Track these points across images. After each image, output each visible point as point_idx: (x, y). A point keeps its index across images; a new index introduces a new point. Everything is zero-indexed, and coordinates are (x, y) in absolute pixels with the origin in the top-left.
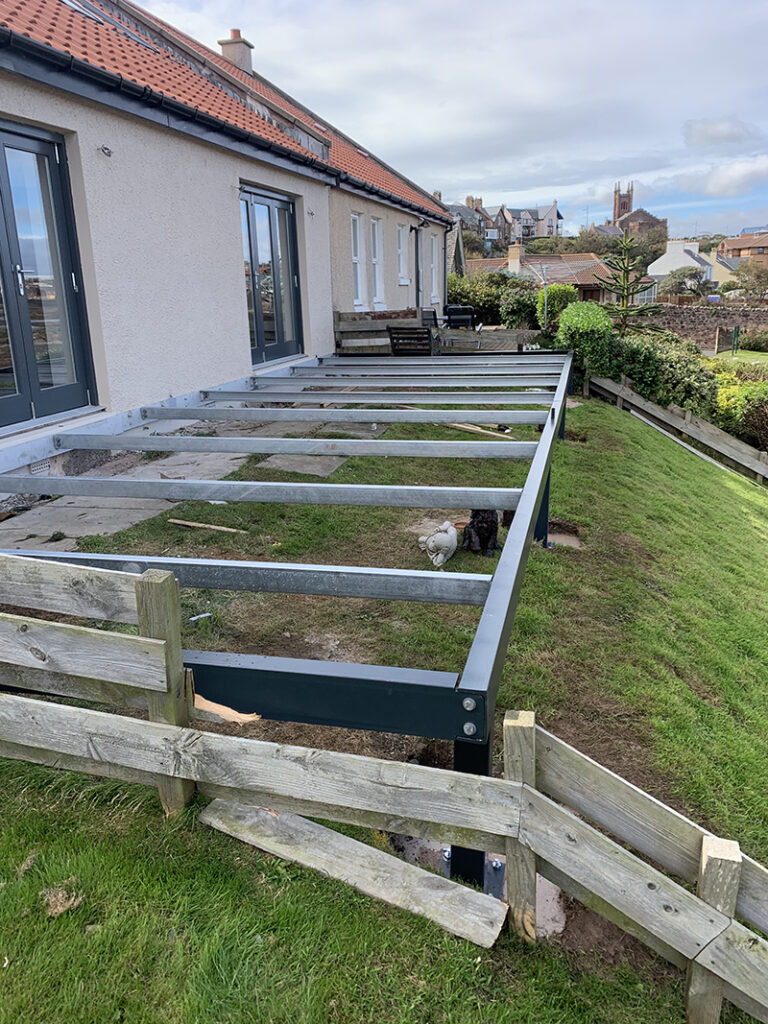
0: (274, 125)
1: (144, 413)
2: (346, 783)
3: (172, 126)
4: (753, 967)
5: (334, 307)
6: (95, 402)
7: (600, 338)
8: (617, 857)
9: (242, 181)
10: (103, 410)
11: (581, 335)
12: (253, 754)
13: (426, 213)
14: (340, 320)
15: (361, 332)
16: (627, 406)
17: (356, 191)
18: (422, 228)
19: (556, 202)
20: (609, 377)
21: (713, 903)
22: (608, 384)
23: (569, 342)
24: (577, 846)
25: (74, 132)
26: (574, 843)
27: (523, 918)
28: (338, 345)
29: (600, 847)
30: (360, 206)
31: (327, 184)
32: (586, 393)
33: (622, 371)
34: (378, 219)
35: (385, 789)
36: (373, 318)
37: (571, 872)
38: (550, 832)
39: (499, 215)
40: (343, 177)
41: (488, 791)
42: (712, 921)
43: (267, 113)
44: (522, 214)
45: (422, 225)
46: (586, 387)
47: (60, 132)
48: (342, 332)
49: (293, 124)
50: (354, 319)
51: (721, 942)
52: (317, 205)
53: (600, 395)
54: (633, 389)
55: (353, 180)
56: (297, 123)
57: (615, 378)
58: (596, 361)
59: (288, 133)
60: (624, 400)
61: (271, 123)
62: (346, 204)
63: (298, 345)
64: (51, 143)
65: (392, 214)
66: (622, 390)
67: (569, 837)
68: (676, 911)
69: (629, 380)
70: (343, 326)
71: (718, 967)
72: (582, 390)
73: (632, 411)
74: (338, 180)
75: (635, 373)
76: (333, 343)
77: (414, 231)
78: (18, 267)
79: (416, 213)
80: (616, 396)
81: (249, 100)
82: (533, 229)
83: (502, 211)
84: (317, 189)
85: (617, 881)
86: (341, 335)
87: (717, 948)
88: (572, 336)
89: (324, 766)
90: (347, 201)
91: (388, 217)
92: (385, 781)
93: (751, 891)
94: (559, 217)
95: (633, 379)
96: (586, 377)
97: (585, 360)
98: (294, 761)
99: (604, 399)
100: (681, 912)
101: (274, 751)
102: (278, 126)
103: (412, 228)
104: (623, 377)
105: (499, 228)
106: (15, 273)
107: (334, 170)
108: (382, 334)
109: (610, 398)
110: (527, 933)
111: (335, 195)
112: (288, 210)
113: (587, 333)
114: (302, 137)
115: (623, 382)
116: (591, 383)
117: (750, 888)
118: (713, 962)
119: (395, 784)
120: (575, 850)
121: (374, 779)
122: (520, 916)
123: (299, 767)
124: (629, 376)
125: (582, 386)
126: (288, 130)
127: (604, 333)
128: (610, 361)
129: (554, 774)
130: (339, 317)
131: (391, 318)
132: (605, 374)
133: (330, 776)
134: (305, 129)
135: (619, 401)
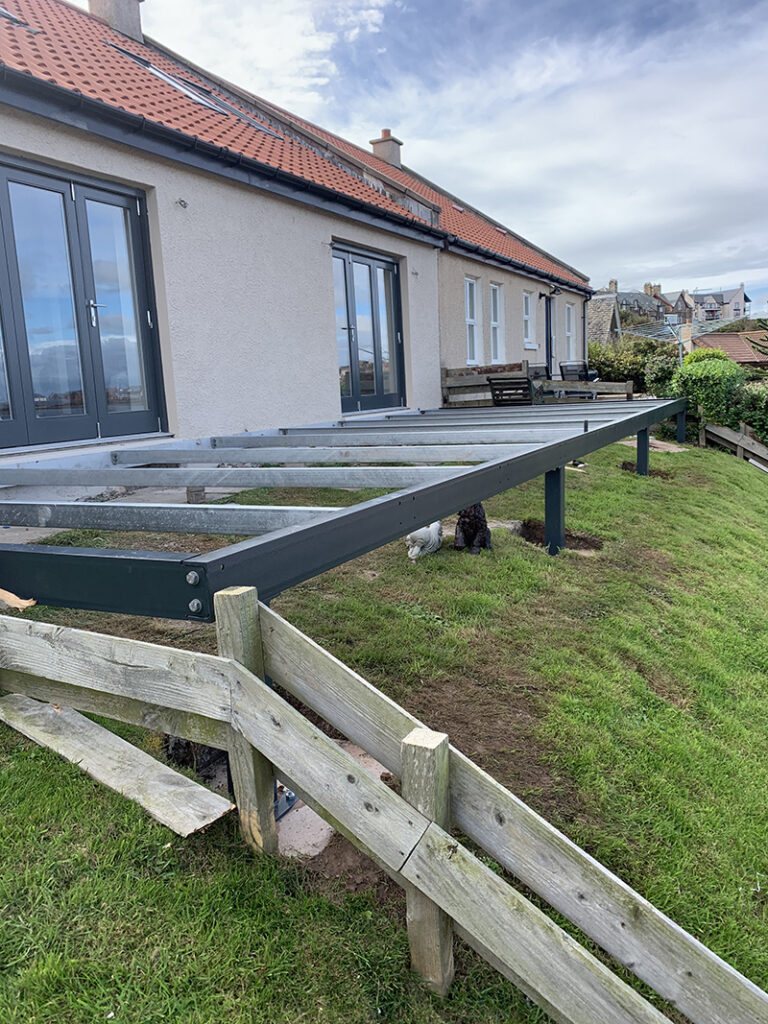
0: (388, 196)
1: (214, 443)
2: (86, 661)
3: (253, 183)
4: (457, 884)
5: (442, 364)
6: (165, 428)
7: (716, 384)
8: (317, 743)
9: (335, 240)
10: (172, 436)
11: (694, 382)
12: (11, 631)
13: (557, 280)
14: (447, 376)
15: (467, 387)
16: (747, 455)
17: (469, 255)
18: (553, 295)
19: (742, 285)
20: (728, 426)
21: (413, 802)
22: (725, 433)
23: (681, 389)
24: (282, 731)
25: (153, 187)
26: (278, 728)
27: (249, 822)
28: (445, 400)
29: (301, 731)
30: (476, 270)
31: (435, 247)
32: (703, 443)
33: (741, 418)
34: (499, 285)
35: (118, 668)
36: (479, 373)
37: (279, 762)
38: (258, 715)
39: (679, 300)
40: (452, 240)
41: (201, 668)
42: (410, 823)
43: (381, 186)
44: (705, 298)
45: (553, 293)
46: (702, 437)
47: (140, 187)
48: (449, 388)
49: (404, 193)
50: (462, 375)
51: (422, 850)
52: (422, 266)
53: (718, 445)
54: (754, 439)
55: (463, 243)
56: (407, 192)
57: (734, 426)
58: (712, 409)
59: (400, 202)
60: (745, 449)
61: (385, 195)
62: (458, 269)
63: (400, 398)
64: (135, 198)
65: (516, 281)
66: (742, 439)
67: (274, 720)
68: (377, 810)
69: (749, 428)
70: (450, 382)
71: (424, 883)
72: (698, 439)
73: (751, 460)
74: (447, 244)
75: (755, 421)
76: (440, 398)
77: (543, 298)
78: (92, 302)
79: (545, 280)
80: (736, 445)
81: (365, 176)
82: (718, 313)
83: (682, 296)
84: (422, 252)
85: (320, 773)
86: (448, 391)
87: (420, 858)
88: (685, 383)
89: (68, 644)
90: (460, 264)
91: (510, 283)
92: (116, 658)
93: (469, 798)
94: (747, 299)
95: (753, 427)
96: (701, 425)
97: (699, 407)
98: (44, 638)
99: (723, 449)
100: (382, 812)
101: (27, 627)
102: (391, 197)
103: (541, 295)
104: (742, 424)
105: (679, 313)
106: (89, 307)
107: (439, 233)
108: (485, 388)
109: (730, 448)
110: (254, 840)
111: (446, 258)
112: (392, 270)
113: (700, 380)
114: (413, 205)
115: (742, 430)
116: (707, 431)
117: (468, 794)
118: (418, 877)
119: (124, 662)
120: (281, 736)
121: (107, 657)
122: (247, 820)
123: (47, 644)
124: (750, 424)
125: (697, 435)
126: (400, 200)
127: (720, 379)
128: (728, 409)
129: (279, 659)
130: (446, 373)
131: (497, 372)
132: (722, 422)
133: (72, 654)
134: (415, 197)
135: (740, 451)
